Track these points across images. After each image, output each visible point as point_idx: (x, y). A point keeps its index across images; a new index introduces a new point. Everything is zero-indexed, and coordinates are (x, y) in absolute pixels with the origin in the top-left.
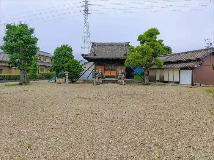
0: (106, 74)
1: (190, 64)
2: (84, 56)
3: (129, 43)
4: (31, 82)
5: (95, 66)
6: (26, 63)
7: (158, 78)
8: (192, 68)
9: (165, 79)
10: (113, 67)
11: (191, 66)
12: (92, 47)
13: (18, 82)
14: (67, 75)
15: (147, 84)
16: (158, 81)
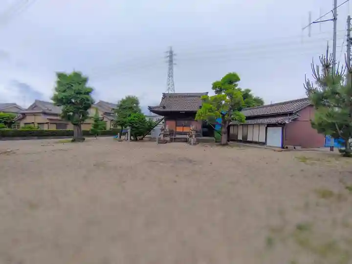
0: (177, 131)
1: (279, 120)
2: (151, 109)
3: (207, 93)
4: (86, 138)
5: (165, 120)
6: (80, 116)
7: (240, 138)
8: (282, 125)
9: (249, 139)
10: (186, 122)
11: (280, 122)
12: (163, 98)
13: (71, 139)
14: (129, 131)
15: (224, 145)
16: (240, 141)
